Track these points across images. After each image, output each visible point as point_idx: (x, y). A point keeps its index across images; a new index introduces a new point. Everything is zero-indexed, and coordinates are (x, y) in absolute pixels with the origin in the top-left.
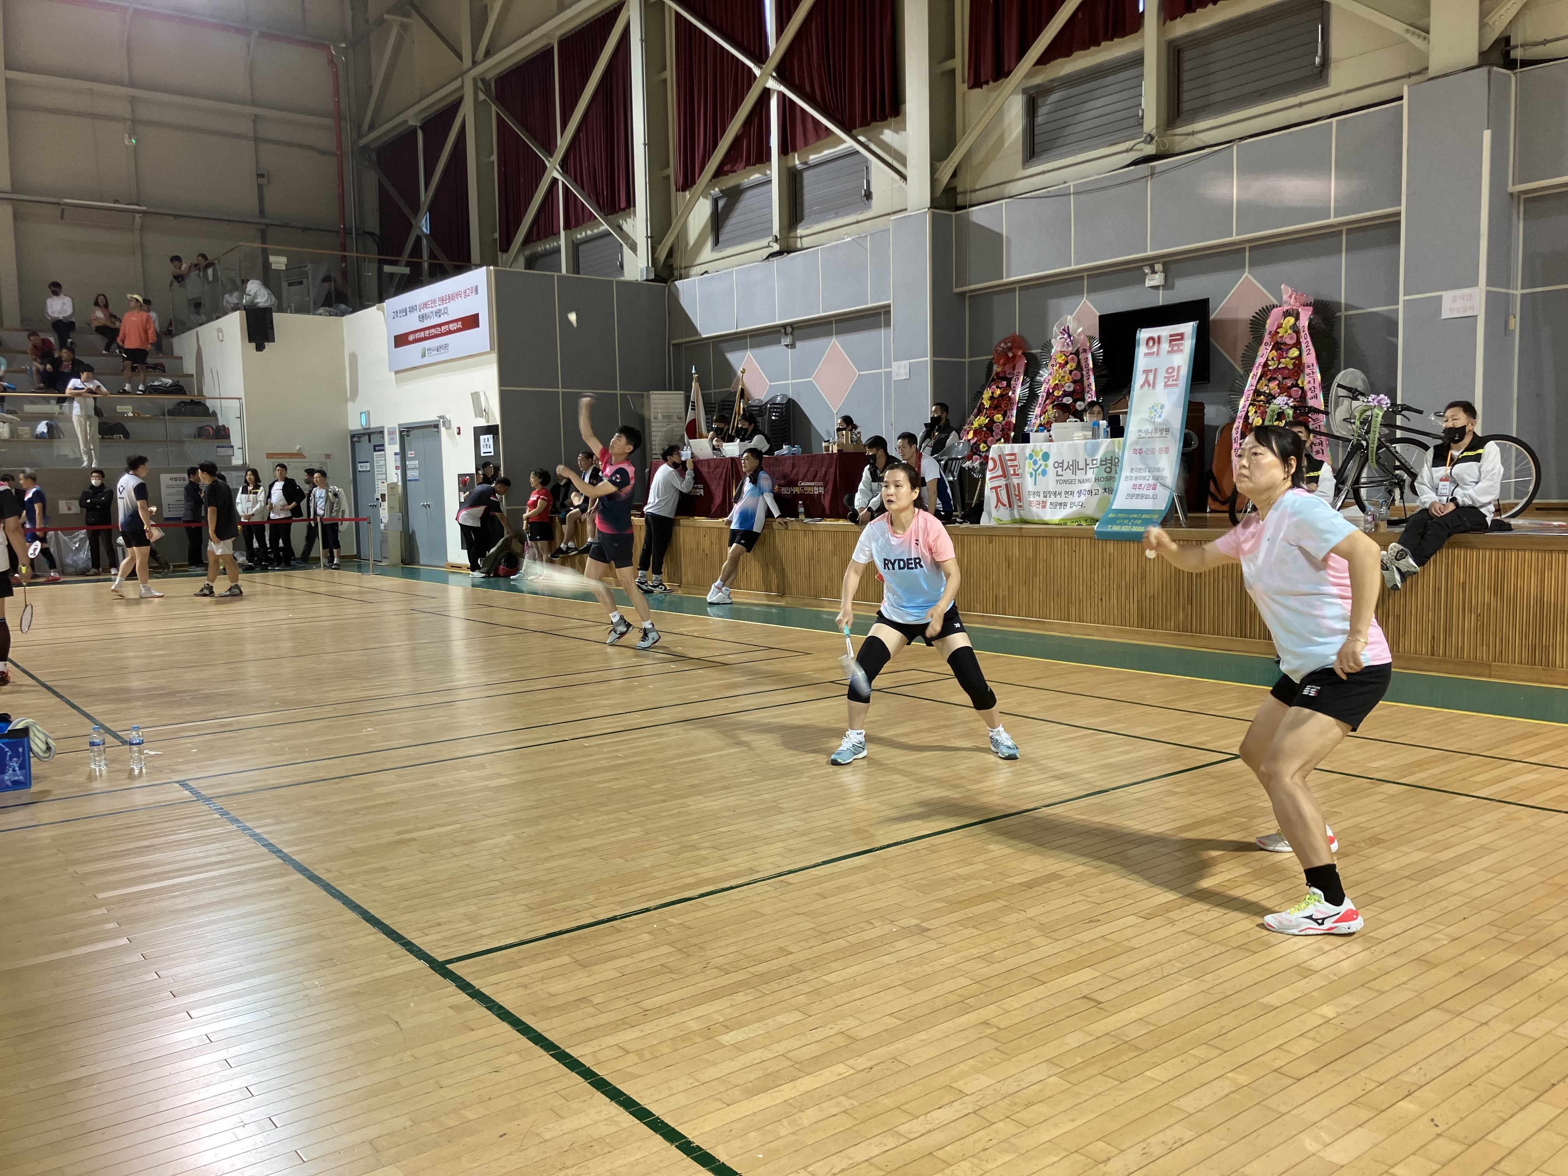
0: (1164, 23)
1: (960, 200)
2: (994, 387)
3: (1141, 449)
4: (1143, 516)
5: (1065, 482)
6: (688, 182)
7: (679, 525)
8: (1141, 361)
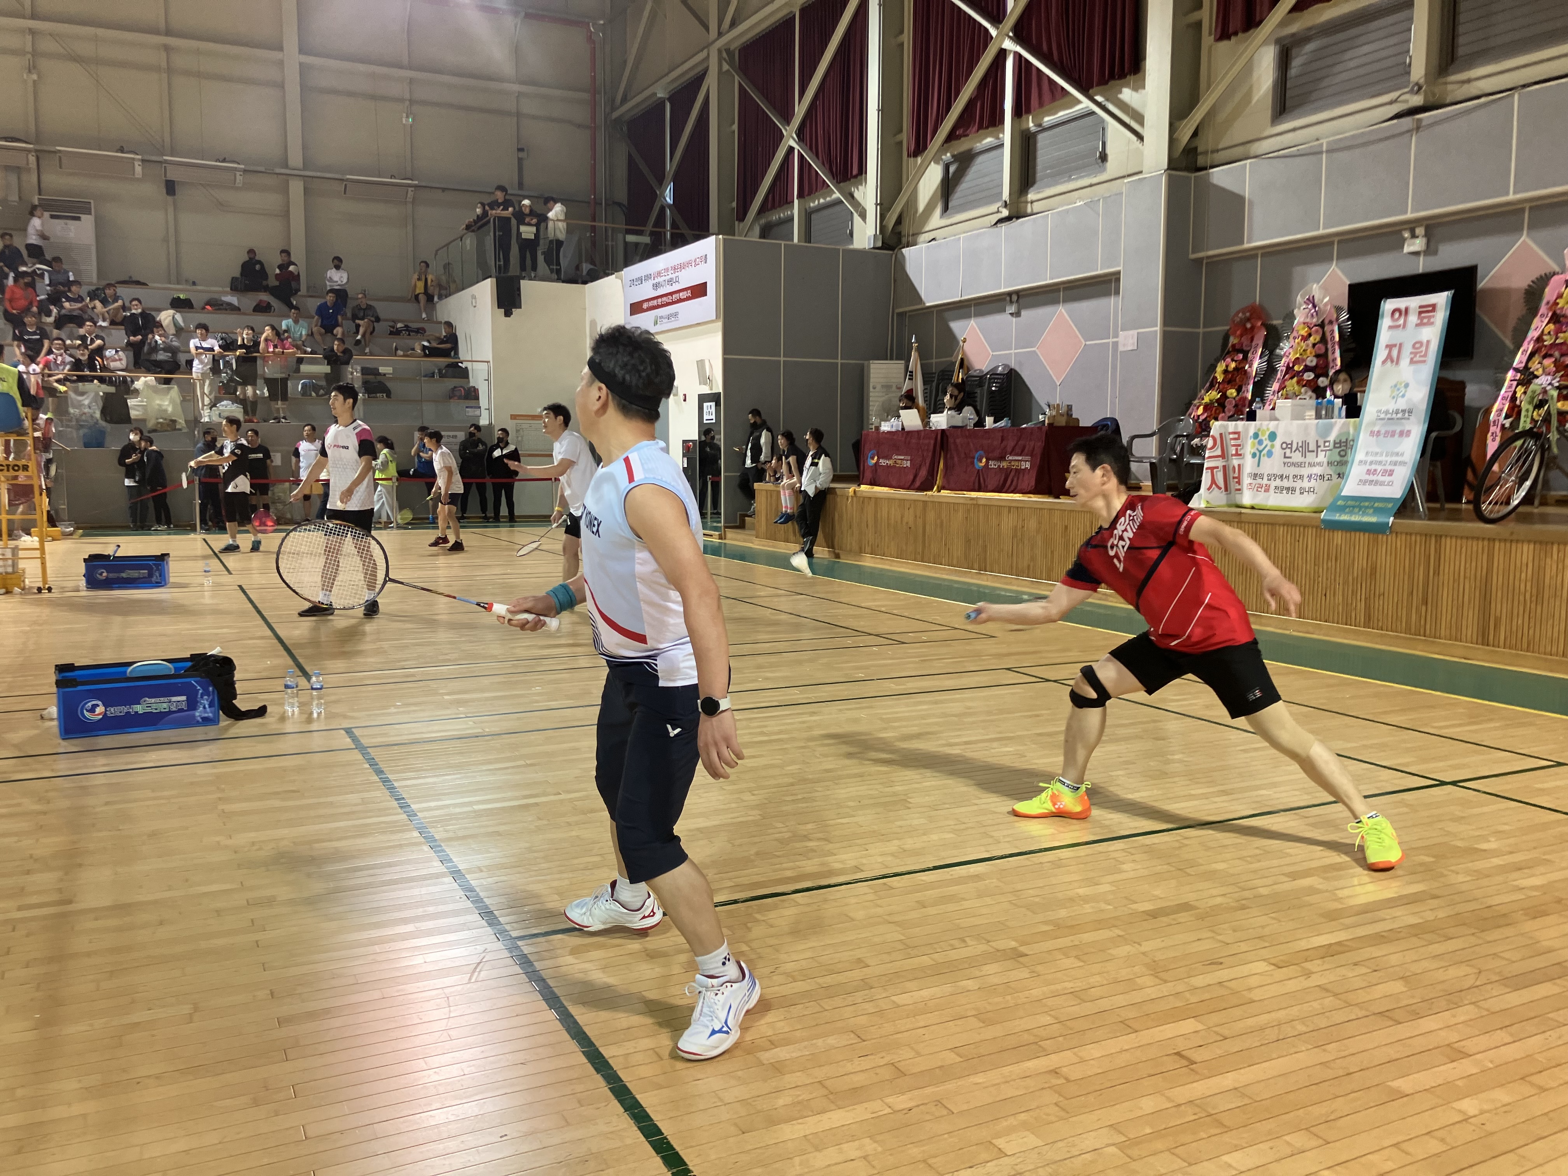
1: (1201, 161)
2: (1229, 360)
3: (1378, 432)
4: (1376, 505)
5: (1294, 464)
6: (919, 148)
8: (1385, 334)
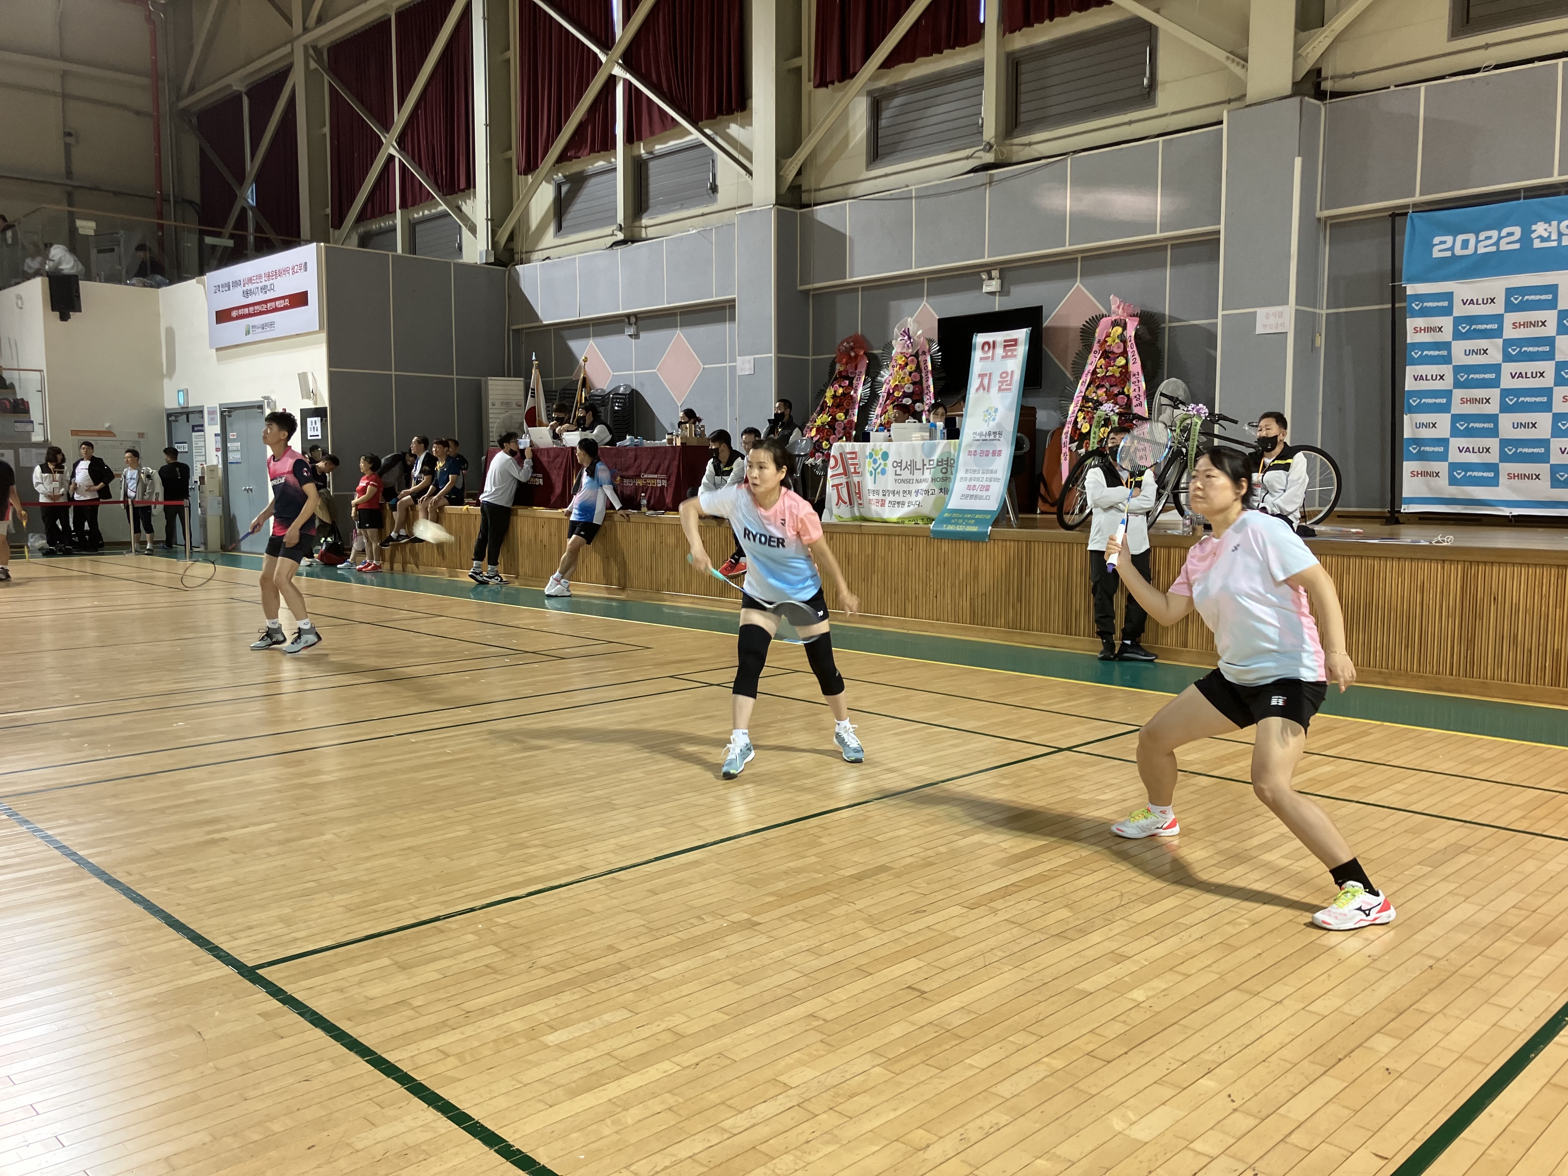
0: (1004, 35)
1: (805, 198)
2: (837, 385)
3: (975, 451)
4: (977, 516)
5: (903, 481)
6: (530, 166)
7: (517, 515)
8: (978, 364)
